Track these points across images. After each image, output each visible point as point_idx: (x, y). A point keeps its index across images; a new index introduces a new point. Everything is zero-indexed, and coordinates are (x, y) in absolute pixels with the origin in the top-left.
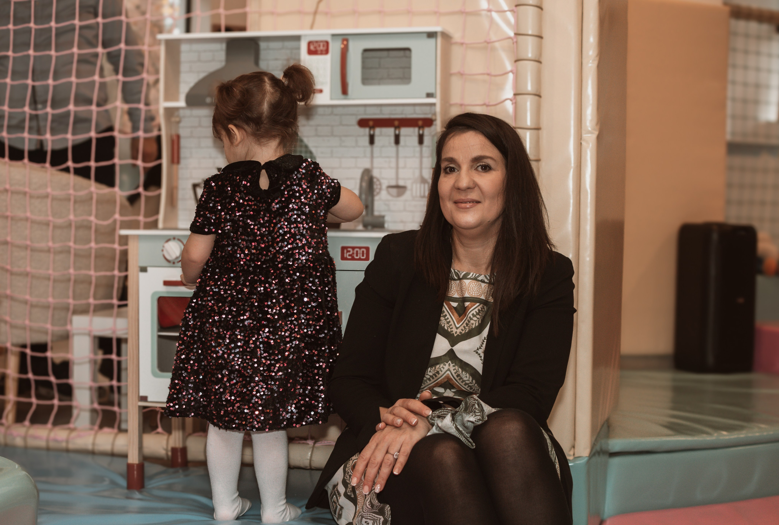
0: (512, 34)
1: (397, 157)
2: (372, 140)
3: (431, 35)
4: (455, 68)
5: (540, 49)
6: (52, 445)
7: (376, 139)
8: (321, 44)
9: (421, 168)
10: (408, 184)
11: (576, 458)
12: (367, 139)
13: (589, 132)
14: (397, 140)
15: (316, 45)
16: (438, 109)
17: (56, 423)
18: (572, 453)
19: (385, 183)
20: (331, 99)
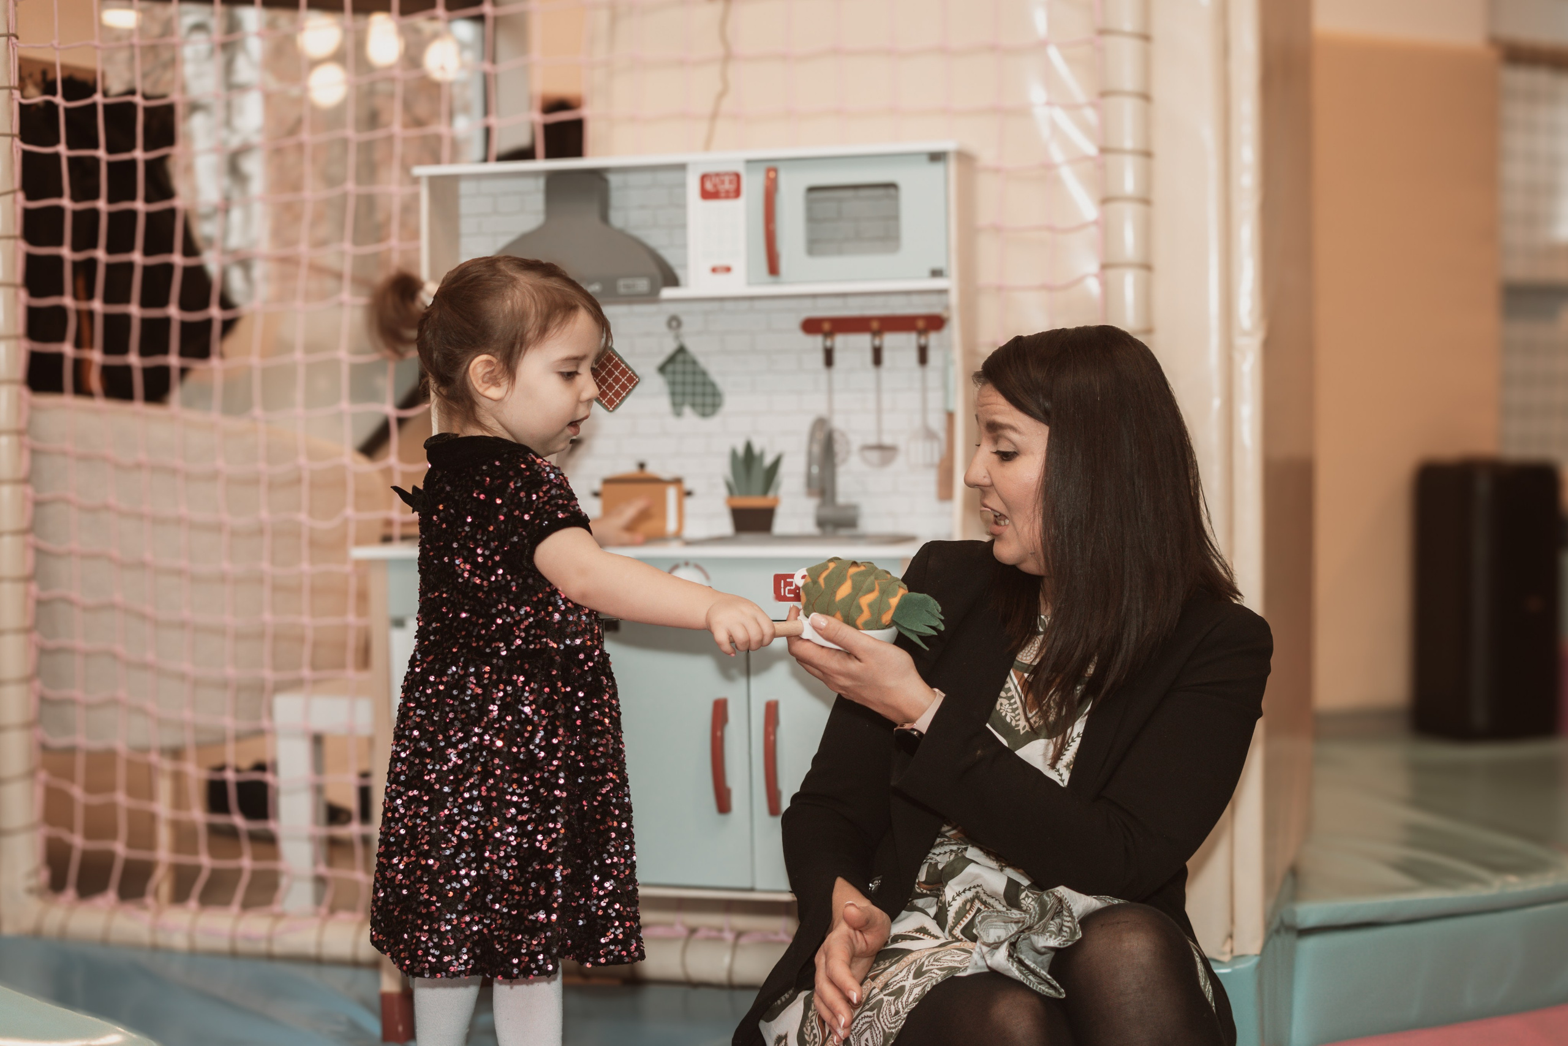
0: (1091, 150)
1: (879, 390)
2: (829, 358)
3: (936, 157)
4: (985, 216)
5: (1147, 178)
6: (242, 946)
7: (838, 356)
8: (727, 179)
9: (924, 410)
10: (901, 441)
11: (1237, 958)
12: (820, 357)
13: (1246, 334)
14: (877, 357)
15: (717, 180)
16: (954, 298)
17: (247, 905)
18: (1227, 948)
19: (856, 442)
20: (749, 283)
